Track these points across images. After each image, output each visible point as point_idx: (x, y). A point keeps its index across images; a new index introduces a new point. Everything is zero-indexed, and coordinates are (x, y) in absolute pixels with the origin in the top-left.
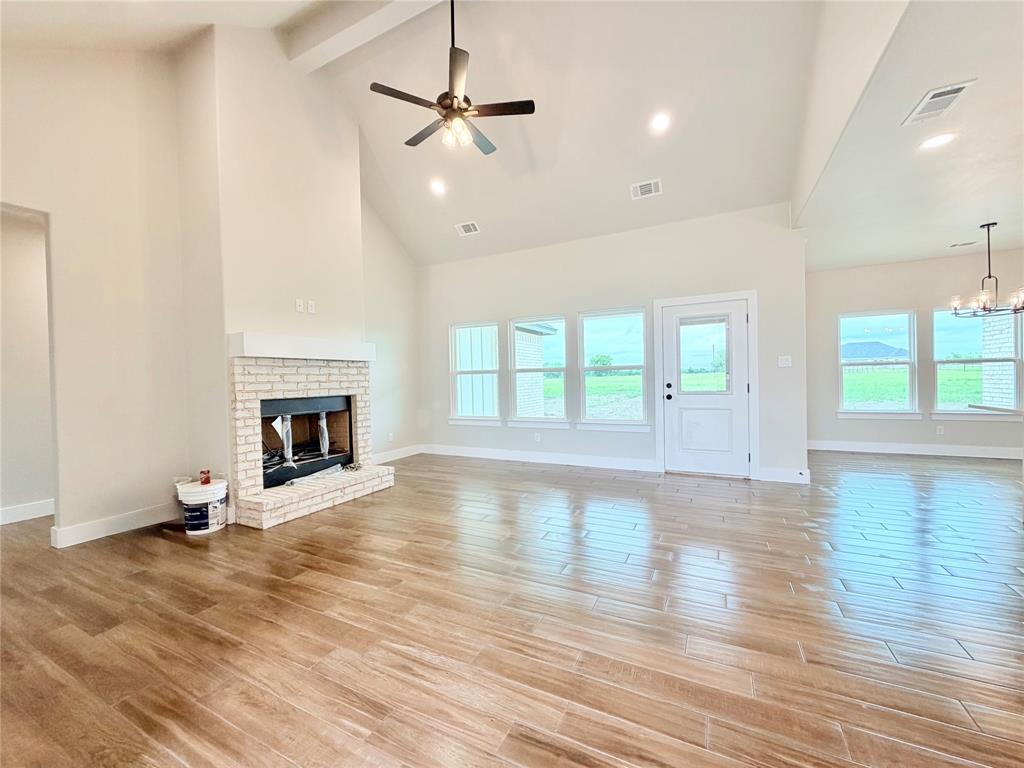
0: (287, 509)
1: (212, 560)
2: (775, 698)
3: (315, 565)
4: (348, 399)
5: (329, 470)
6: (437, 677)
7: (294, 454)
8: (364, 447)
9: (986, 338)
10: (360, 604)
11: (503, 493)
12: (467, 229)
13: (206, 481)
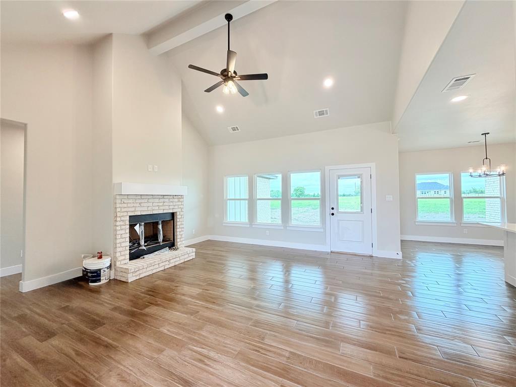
0: (141, 272)
1: (102, 299)
2: (383, 377)
3: (155, 303)
4: (173, 214)
5: (162, 250)
6: (218, 366)
7: (145, 242)
8: (180, 238)
9: (487, 185)
10: (179, 325)
11: (250, 262)
12: (234, 129)
13: (100, 257)
